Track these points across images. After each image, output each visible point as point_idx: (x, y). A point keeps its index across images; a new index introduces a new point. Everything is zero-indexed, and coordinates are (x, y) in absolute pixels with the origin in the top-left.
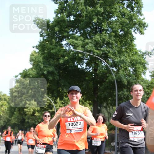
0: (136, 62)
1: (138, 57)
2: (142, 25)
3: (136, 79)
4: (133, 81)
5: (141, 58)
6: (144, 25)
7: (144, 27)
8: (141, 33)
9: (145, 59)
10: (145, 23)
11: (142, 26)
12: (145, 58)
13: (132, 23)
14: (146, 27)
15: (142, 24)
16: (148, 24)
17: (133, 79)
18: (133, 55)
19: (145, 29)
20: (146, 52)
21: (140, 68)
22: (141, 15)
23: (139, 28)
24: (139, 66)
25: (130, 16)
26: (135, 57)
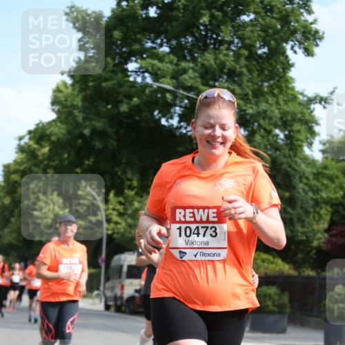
0: (292, 117)
1: (297, 106)
2: (309, 36)
3: (290, 156)
4: (284, 160)
5: (305, 110)
6: (314, 36)
7: (314, 40)
8: (308, 52)
9: (312, 112)
10: (317, 32)
11: (309, 38)
12: (314, 109)
13: (289, 29)
14: (318, 41)
15: (310, 32)
16: (323, 34)
17: (285, 156)
18: (286, 102)
19: (317, 45)
20: (316, 97)
21: (302, 131)
22: (310, 12)
23: (303, 41)
24: (299, 127)
25: (284, 13)
26: (291, 107)
